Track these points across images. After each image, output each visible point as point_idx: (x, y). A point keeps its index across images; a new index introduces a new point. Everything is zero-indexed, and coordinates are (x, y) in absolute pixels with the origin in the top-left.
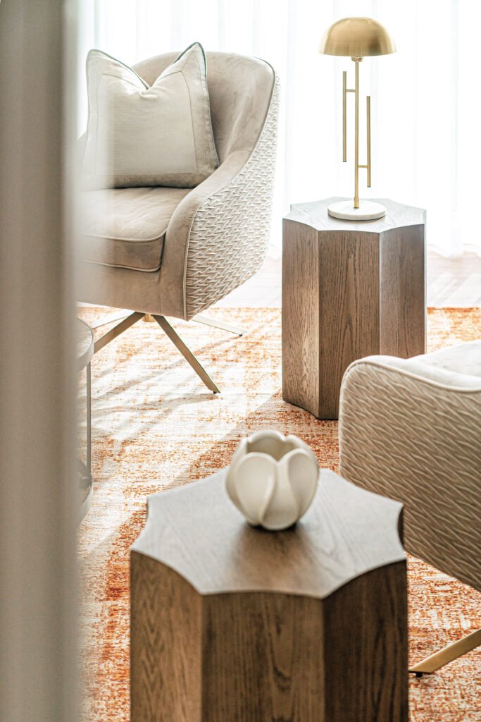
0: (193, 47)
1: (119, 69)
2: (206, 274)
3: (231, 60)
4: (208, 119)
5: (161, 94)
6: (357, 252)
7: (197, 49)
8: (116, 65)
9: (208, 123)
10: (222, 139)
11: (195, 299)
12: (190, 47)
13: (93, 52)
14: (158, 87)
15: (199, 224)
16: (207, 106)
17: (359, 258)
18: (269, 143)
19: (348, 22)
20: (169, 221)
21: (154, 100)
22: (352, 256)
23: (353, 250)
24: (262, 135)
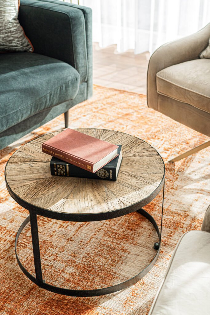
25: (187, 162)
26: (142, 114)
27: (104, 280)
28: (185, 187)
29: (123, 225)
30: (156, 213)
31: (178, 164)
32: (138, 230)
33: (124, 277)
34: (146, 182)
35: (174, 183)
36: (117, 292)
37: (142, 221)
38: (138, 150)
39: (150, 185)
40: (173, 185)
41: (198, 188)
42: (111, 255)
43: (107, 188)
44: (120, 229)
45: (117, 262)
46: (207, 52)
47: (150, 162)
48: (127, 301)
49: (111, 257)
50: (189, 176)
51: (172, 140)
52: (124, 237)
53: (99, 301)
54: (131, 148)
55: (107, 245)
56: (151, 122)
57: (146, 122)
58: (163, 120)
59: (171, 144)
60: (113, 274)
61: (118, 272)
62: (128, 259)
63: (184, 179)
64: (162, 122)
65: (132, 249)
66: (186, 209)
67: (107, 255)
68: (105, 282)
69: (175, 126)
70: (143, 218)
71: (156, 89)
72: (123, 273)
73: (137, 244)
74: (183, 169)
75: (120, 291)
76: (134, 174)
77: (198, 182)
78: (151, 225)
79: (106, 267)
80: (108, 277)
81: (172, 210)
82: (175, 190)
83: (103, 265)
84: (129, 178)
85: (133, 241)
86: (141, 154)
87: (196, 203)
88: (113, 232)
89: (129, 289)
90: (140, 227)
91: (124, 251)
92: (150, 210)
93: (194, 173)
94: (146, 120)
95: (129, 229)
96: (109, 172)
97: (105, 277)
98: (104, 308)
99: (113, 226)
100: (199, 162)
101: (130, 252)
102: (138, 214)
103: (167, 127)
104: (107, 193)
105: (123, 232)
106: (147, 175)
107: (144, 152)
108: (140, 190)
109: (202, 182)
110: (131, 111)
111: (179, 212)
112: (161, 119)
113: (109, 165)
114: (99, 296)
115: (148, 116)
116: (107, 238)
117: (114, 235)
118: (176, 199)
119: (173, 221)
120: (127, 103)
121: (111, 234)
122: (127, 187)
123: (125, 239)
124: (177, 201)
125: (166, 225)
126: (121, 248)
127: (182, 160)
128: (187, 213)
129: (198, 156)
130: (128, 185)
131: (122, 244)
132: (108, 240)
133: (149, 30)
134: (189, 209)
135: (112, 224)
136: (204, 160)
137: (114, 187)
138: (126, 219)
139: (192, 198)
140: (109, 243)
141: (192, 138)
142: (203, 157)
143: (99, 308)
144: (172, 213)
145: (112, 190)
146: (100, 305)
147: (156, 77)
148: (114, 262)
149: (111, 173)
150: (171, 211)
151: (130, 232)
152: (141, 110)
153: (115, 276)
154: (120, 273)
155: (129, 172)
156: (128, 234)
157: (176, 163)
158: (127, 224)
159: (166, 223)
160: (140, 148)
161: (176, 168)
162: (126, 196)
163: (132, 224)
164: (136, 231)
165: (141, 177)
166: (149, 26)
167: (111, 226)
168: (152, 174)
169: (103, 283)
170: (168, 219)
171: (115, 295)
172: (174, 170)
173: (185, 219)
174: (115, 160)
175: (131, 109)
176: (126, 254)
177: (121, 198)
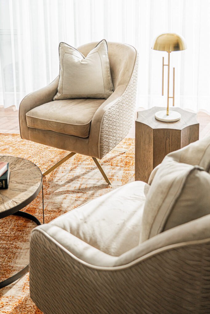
0: (102, 41)
1: (72, 50)
2: (109, 139)
3: (118, 45)
4: (109, 71)
5: (89, 62)
6: (170, 138)
7: (104, 42)
8: (70, 49)
9: (109, 72)
10: (115, 78)
11: (103, 151)
12: (101, 41)
13: (62, 43)
14: (88, 59)
15: (105, 120)
16: (108, 66)
17: (172, 140)
18: (135, 81)
19: (166, 35)
20: (93, 116)
21: (86, 64)
22: (168, 139)
23: (169, 137)
24: (131, 78)
25: (54, 174)
26: (16, 147)
27: (4, 275)
28: (55, 192)
29: (13, 229)
30: (37, 214)
31: (48, 177)
32: (25, 230)
33: (20, 268)
34: (30, 185)
35: (47, 190)
36: (16, 282)
37: (28, 222)
38: (20, 165)
39: (33, 186)
40: (47, 191)
41: (65, 190)
42: (7, 254)
43: (2, 195)
44: (12, 233)
45: (12, 258)
46: (57, 96)
47: (31, 172)
48: (25, 286)
49: (7, 255)
50: (57, 183)
51: (41, 161)
52: (15, 238)
53: (2, 293)
54: (15, 165)
55: (2, 247)
56: (24, 152)
57: (19, 152)
58: (32, 149)
59: (41, 164)
60: (11, 268)
61: (15, 265)
62: (21, 254)
63: (54, 186)
64: (32, 150)
65: (23, 245)
66: (59, 207)
67: (4, 255)
68: (5, 276)
69: (41, 151)
70: (28, 220)
71: (27, 125)
72: (19, 266)
73: (26, 240)
74: (52, 179)
75: (18, 279)
76: (20, 181)
77: (64, 186)
78: (35, 224)
79: (4, 265)
80: (7, 271)
81: (48, 209)
82: (49, 195)
83: (2, 263)
84: (17, 184)
85: (23, 239)
86: (23, 168)
87: (65, 201)
88: (6, 236)
89: (25, 276)
90: (27, 227)
91: (17, 248)
92: (32, 213)
93: (60, 180)
94: (20, 151)
95: (18, 231)
96: (2, 183)
97: (4, 272)
98: (7, 297)
99: (5, 231)
100: (63, 172)
101: (22, 248)
102: (24, 218)
103: (35, 153)
104: (2, 198)
105: (14, 234)
106: (30, 180)
107: (25, 166)
108: (26, 191)
109: (67, 186)
110: (7, 146)
111: (54, 209)
112: (31, 149)
113: (2, 177)
114: (2, 289)
115: (21, 148)
116: (2, 242)
117: (8, 238)
118: (50, 201)
119: (51, 217)
120: (4, 142)
121: (4, 238)
122: (17, 191)
123: (16, 239)
124: (51, 202)
125: (46, 221)
126: (14, 247)
127: (50, 173)
128: (61, 209)
129: (61, 168)
130: (18, 190)
131: (14, 243)
132: (3, 243)
133: (13, 91)
134: (61, 206)
135: (5, 230)
136: (66, 170)
137: (8, 192)
138: (14, 224)
139: (62, 198)
140: (4, 245)
141: (54, 157)
142: (64, 168)
143: (3, 298)
144: (49, 211)
145: (6, 195)
146: (4, 296)
147: (25, 116)
148: (10, 259)
149: (4, 183)
150: (48, 211)
151: (19, 233)
152: (15, 145)
153: (13, 270)
154: (17, 266)
155: (16, 181)
156: (18, 235)
157: (46, 176)
158: (16, 228)
159: (46, 220)
160: (22, 164)
161: (47, 179)
162: (17, 197)
163: (20, 226)
164: (24, 231)
165: (26, 182)
166: (13, 89)
167: (4, 232)
168: (34, 179)
169: (3, 278)
170: (47, 216)
171: (14, 284)
172: (46, 181)
173: (59, 214)
174: (5, 173)
175: (7, 145)
176: (19, 250)
177: (14, 199)
